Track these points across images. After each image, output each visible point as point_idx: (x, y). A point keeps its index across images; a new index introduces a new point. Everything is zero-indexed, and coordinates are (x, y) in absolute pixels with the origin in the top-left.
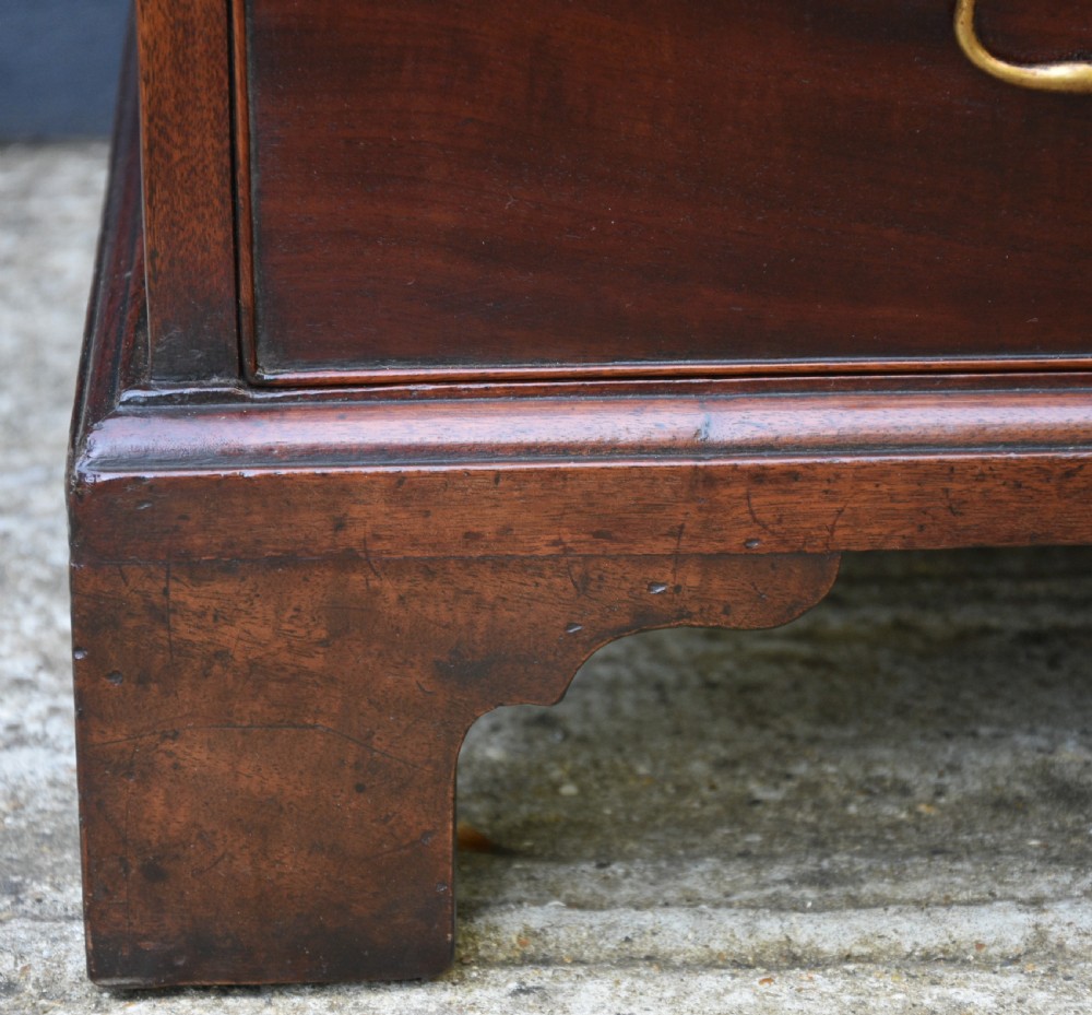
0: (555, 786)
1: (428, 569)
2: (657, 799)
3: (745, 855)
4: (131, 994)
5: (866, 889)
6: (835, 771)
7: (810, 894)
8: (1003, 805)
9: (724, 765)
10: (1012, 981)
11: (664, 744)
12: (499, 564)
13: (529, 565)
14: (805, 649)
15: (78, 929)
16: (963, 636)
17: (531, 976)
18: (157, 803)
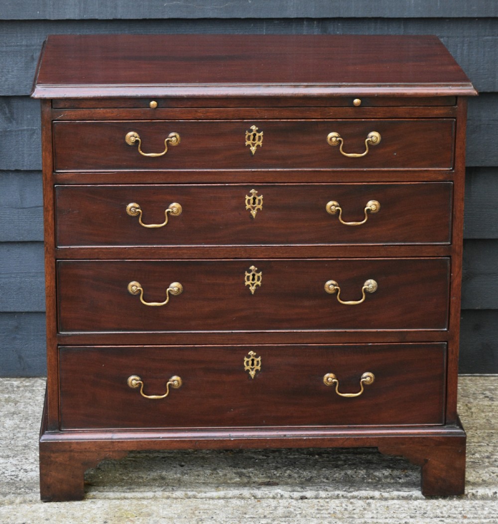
0: (99, 477)
1: (81, 452)
2: (112, 479)
3: (121, 486)
4: (45, 502)
5: (135, 490)
6: (134, 475)
7: (128, 490)
8: (155, 480)
9: (120, 474)
10: (150, 501)
11: (113, 472)
12: (89, 452)
13: (92, 452)
14: (134, 459)
15: (39, 494)
16: (155, 457)
17: (93, 500)
18: (49, 479)
